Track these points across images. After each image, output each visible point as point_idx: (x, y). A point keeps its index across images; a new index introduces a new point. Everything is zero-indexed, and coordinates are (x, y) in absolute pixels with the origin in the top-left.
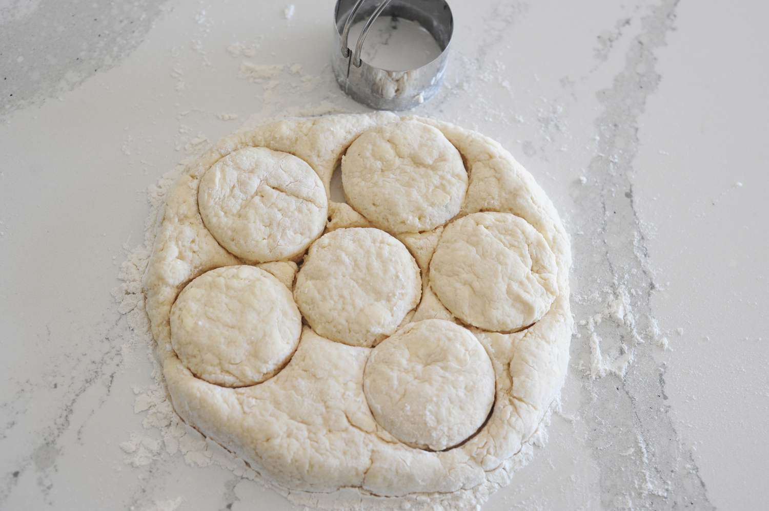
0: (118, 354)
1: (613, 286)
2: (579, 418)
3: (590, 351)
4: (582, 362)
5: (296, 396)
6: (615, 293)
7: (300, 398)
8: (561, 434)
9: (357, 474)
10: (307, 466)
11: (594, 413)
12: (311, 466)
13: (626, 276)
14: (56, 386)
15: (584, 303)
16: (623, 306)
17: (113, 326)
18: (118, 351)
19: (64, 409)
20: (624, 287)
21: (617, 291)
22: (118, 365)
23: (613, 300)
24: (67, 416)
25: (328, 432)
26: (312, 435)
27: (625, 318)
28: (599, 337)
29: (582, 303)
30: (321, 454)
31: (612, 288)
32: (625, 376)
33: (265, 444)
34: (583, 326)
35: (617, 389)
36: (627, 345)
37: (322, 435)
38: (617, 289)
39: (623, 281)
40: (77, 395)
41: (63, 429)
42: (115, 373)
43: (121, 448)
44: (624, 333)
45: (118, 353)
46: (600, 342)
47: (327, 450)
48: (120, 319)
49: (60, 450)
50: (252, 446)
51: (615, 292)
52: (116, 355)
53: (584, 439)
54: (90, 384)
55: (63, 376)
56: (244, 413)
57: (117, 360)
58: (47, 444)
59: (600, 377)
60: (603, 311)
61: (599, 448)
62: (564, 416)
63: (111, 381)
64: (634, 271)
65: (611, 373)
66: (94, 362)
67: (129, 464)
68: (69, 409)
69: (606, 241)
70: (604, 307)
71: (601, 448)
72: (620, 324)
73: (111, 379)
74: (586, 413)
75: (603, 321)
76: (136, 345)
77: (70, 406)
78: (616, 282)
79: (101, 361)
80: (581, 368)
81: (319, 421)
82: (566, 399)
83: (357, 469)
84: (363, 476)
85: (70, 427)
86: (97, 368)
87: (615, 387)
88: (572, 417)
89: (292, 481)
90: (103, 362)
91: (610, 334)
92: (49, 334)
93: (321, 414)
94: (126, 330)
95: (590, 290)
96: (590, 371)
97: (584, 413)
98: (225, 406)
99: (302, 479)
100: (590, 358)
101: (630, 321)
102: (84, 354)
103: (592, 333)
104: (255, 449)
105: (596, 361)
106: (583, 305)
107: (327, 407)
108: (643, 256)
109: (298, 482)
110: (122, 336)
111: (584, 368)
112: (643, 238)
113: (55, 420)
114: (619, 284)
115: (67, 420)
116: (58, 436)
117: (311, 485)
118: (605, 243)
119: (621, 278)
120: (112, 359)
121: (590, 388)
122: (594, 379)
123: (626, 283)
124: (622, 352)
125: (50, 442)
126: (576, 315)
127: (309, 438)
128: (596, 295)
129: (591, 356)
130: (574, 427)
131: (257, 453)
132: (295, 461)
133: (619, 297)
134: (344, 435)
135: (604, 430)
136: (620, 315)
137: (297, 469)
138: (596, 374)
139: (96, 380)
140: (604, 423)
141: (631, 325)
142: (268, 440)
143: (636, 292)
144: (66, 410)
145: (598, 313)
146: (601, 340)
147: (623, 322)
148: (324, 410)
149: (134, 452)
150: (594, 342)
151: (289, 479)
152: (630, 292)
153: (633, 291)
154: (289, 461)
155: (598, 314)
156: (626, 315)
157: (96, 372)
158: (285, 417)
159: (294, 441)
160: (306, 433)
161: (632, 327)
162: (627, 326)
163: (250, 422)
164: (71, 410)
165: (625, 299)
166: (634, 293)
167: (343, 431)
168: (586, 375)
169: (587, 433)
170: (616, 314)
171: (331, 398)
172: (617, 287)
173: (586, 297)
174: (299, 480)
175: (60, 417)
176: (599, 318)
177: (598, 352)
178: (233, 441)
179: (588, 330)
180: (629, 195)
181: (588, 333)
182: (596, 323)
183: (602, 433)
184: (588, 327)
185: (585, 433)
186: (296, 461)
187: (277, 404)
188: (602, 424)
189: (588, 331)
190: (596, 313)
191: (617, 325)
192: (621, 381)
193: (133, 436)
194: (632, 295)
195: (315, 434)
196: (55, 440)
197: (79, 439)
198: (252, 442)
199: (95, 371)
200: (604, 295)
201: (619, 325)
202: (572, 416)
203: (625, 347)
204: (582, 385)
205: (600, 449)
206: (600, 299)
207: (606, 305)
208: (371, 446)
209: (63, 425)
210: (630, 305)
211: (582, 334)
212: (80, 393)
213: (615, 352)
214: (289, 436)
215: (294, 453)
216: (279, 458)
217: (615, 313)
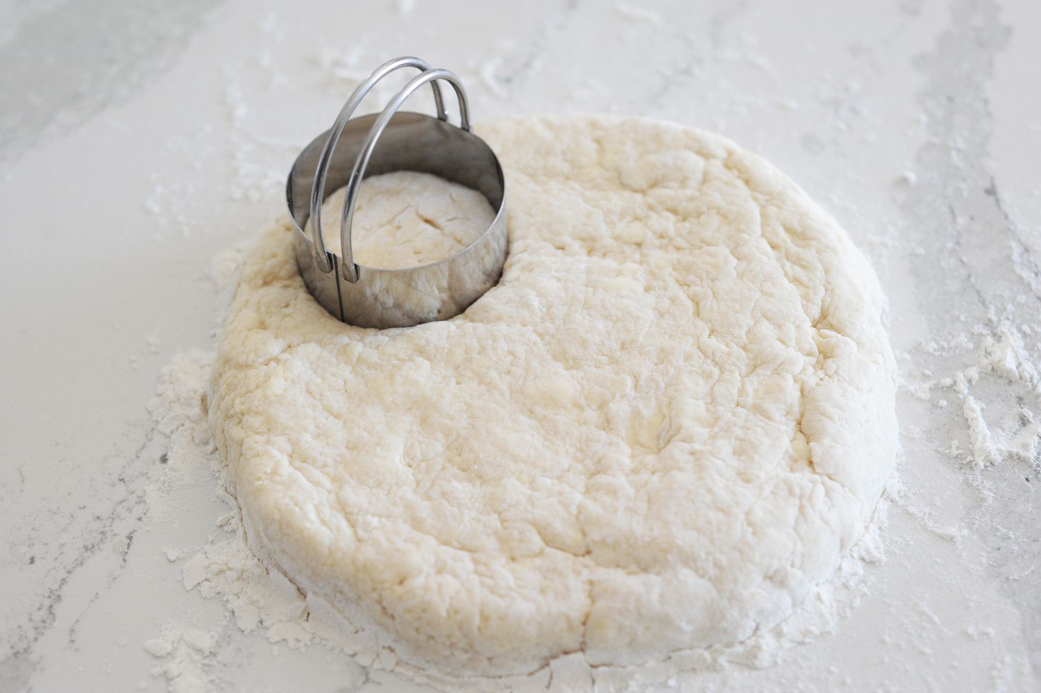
0: (141, 501)
1: (989, 323)
2: (965, 532)
3: (967, 425)
4: (955, 443)
5: (449, 508)
6: (994, 335)
7: (455, 510)
8: (939, 560)
9: (571, 628)
10: (477, 620)
11: (992, 521)
12: (485, 618)
13: (1010, 307)
14: (32, 560)
15: (944, 354)
16: (1014, 351)
17: (132, 459)
18: (141, 497)
19: (47, 595)
20: (1008, 323)
21: (998, 331)
22: (140, 519)
23: (993, 345)
24: (51, 607)
25: (510, 561)
26: (481, 568)
27: (1020, 369)
28: (979, 402)
29: (939, 353)
30: (501, 596)
31: (988, 327)
32: (1037, 459)
33: (398, 589)
34: (947, 388)
35: (1027, 479)
36: (1031, 410)
37: (500, 565)
38: (997, 327)
39: (1005, 315)
40: (69, 572)
41: (45, 628)
42: (135, 531)
43: (146, 650)
44: (1022, 393)
45: (140, 499)
46: (982, 410)
47: (511, 589)
48: (143, 448)
49: (39, 662)
50: (375, 595)
51: (994, 331)
52: (136, 503)
53: (981, 564)
54: (92, 552)
55: (46, 544)
56: (359, 540)
57: (138, 510)
58: (16, 654)
59: (992, 464)
60: (979, 362)
61: (1011, 578)
62: (939, 531)
63: (129, 545)
64: (1022, 298)
65: (1011, 456)
66: (98, 518)
67: (160, 676)
68: (54, 594)
69: (964, 259)
70: (979, 356)
71: (1016, 577)
72: (1013, 380)
73: (128, 541)
74: (977, 522)
75: (981, 378)
76: (171, 484)
77: (56, 590)
78: (994, 318)
79: (112, 516)
80: (955, 452)
81: (491, 544)
82: (938, 503)
83: (568, 620)
84: (582, 629)
85: (56, 624)
86: (105, 527)
87: (1022, 477)
88: (952, 531)
89: (453, 654)
90: (114, 517)
91: (996, 396)
92: (23, 481)
93: (495, 533)
94: (154, 464)
95: (950, 334)
96: (973, 455)
97: (974, 523)
98: (324, 530)
99: (470, 648)
100: (969, 436)
101: (1029, 373)
102: (82, 506)
103: (965, 397)
104: (380, 602)
105: (980, 438)
106: (941, 356)
107: (503, 521)
108: (1033, 275)
109: (464, 657)
110: (146, 473)
111: (960, 451)
112: (1026, 250)
113: (30, 614)
114: (999, 320)
115: (51, 613)
116: (36, 639)
117: (490, 659)
118: (962, 262)
119: (1001, 311)
120: (130, 510)
121: (977, 483)
122: (983, 467)
123: (1011, 317)
124: (1024, 422)
125: (21, 651)
126: (933, 373)
127: (476, 572)
128: (963, 339)
129: (970, 432)
130: (960, 547)
131: (384, 608)
132: (454, 611)
133: (1003, 339)
134: (538, 561)
135: (1016, 548)
136: (1010, 364)
137: (460, 627)
138: (984, 460)
139: (101, 546)
140: (1013, 537)
141: (1031, 378)
142: (401, 582)
143: (1032, 329)
144: (49, 597)
145: (971, 366)
146: (984, 406)
147: (1018, 376)
148: (498, 525)
149: (169, 654)
150: (973, 410)
151: (447, 653)
152: (1020, 330)
153: (1025, 328)
154: (444, 613)
155: (970, 368)
156: (1019, 365)
157: (102, 533)
158: (432, 542)
159: (449, 578)
160: (471, 566)
161: (1035, 381)
162: (1026, 381)
163: (368, 553)
164: (59, 596)
165: (1015, 341)
166: (1028, 331)
167: (536, 556)
168: (967, 464)
169: (984, 554)
170: (1002, 363)
171: (509, 506)
172: (995, 324)
173: (945, 345)
174: (466, 651)
175: (40, 609)
176: (974, 373)
177: (981, 425)
178: (341, 592)
179: (957, 393)
180: (991, 191)
181: (958, 398)
182: (970, 381)
183: (1012, 553)
184: (956, 388)
185: (982, 556)
186: (456, 612)
187: (417, 524)
188: (1010, 538)
189: (958, 395)
190: (966, 366)
191: (1008, 381)
192: (1031, 467)
193: (167, 629)
194: (1025, 335)
195: (486, 565)
196: (29, 647)
197: (73, 641)
198: (374, 589)
199: (100, 531)
200: (977, 338)
201: (1010, 382)
202: (954, 529)
203: (1029, 414)
204: (961, 478)
205: (1015, 580)
206: (971, 346)
207: (983, 353)
208: (586, 574)
209: (43, 622)
210: (1024, 349)
211: (948, 401)
212: (74, 568)
213: (1012, 423)
214: (439, 571)
215: (451, 598)
216: (424, 610)
217: (999, 361)
